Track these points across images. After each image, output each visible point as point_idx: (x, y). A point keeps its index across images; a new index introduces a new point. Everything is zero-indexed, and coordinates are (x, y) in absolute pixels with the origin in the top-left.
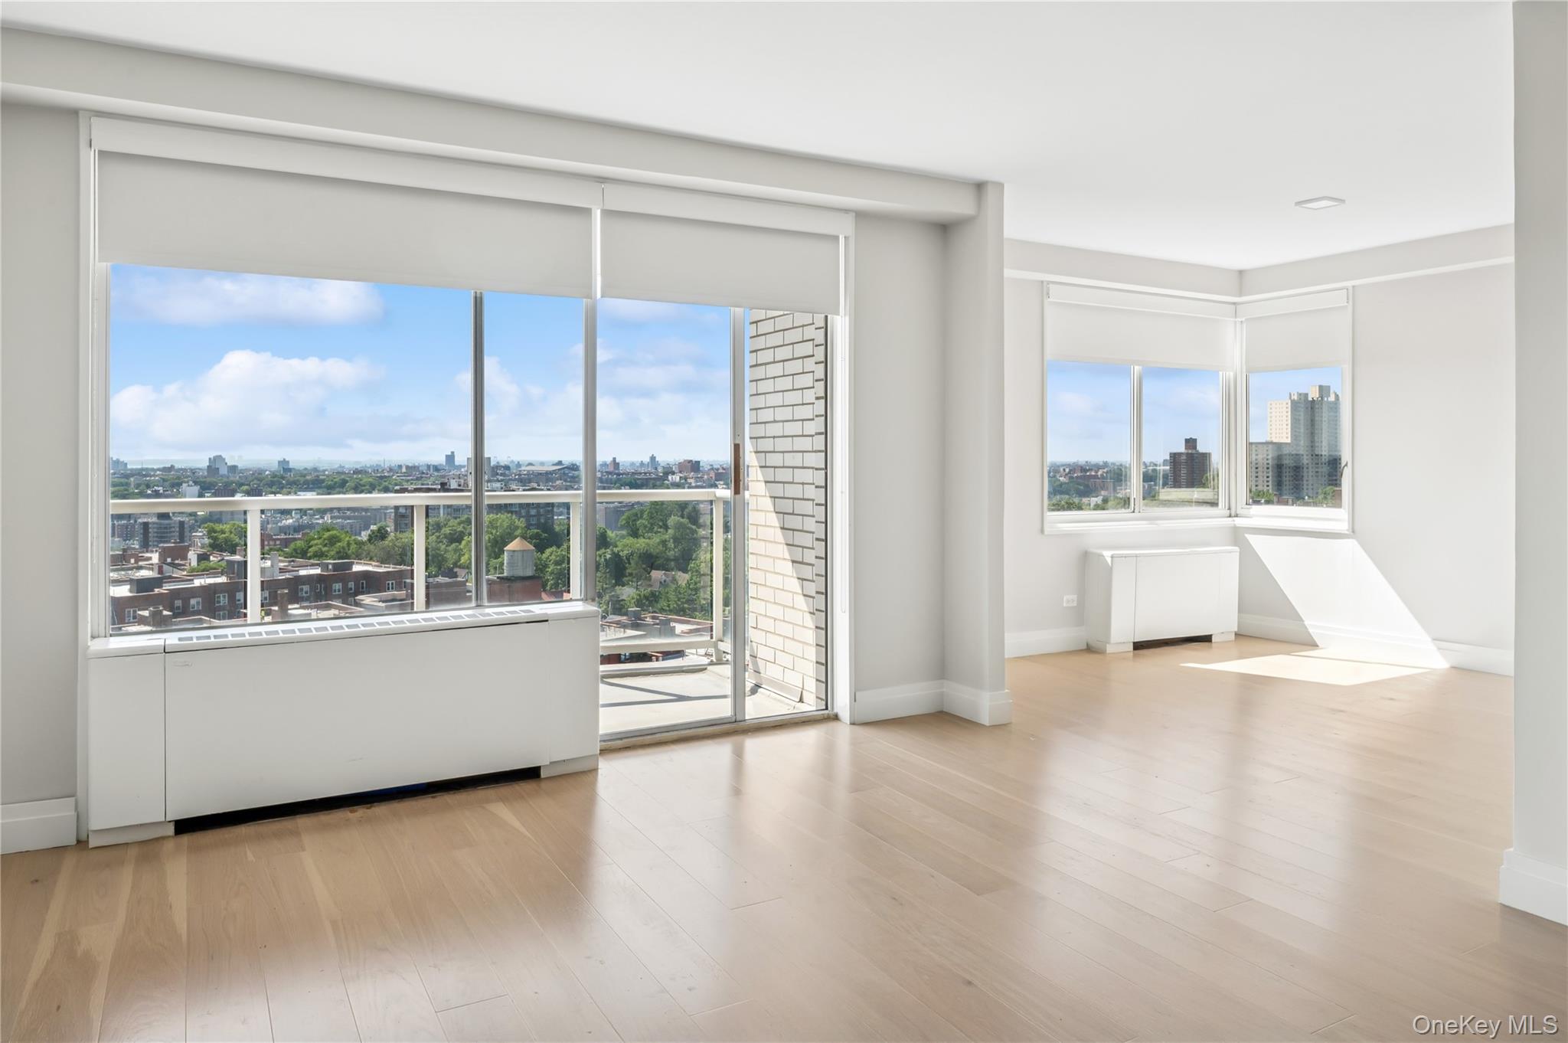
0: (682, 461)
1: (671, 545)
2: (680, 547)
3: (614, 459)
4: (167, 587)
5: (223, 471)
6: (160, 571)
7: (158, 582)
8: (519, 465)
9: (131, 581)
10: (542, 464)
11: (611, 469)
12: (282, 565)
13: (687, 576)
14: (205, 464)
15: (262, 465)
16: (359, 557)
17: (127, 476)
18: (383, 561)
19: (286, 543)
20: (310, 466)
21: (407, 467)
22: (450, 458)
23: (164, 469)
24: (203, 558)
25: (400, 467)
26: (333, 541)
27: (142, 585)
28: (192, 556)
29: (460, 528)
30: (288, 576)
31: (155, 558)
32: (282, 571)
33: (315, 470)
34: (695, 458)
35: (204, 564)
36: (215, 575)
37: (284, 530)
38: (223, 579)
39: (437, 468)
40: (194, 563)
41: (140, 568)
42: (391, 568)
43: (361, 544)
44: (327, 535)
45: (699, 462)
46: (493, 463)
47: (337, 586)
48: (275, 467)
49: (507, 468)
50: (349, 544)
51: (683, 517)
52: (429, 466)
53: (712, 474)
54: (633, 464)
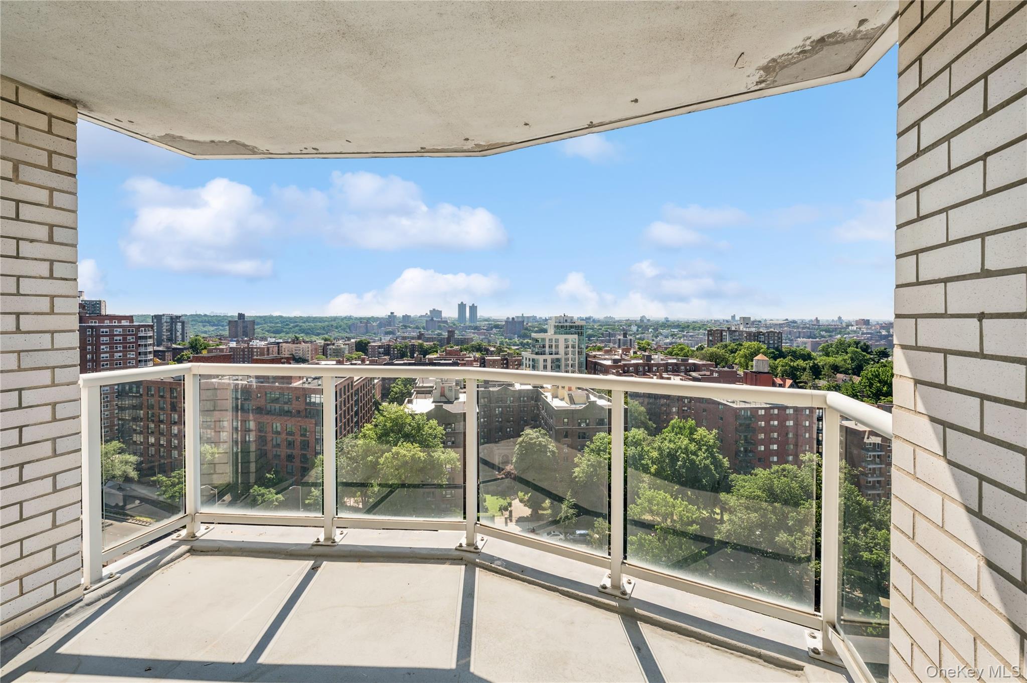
0: (858, 319)
1: (849, 361)
2: (855, 363)
3: (817, 318)
4: (623, 362)
5: (645, 321)
6: (621, 357)
7: (619, 361)
8: (766, 320)
9: (611, 359)
10: (778, 320)
11: (815, 323)
12: (662, 357)
13: (860, 379)
14: (639, 319)
15: (659, 320)
16: (692, 356)
17: (615, 322)
18: (701, 359)
19: (666, 349)
20: (676, 320)
21: (715, 321)
22: (733, 317)
23: (626, 320)
24: (635, 353)
25: (712, 320)
26: (682, 349)
27: (615, 361)
28: (632, 352)
29: (736, 347)
30: (664, 362)
31: (620, 351)
32: (662, 360)
33: (678, 321)
34: (866, 318)
35: (635, 355)
36: (638, 359)
37: (665, 344)
38: (641, 361)
39: (727, 321)
40: (632, 355)
41: (615, 355)
42: (704, 362)
43: (693, 351)
44: (680, 346)
45: (869, 320)
46: (752, 320)
47: (683, 368)
48: (663, 320)
49: (760, 322)
50: (688, 351)
51: (857, 348)
52: (724, 320)
53: (878, 327)
54: (827, 321)
